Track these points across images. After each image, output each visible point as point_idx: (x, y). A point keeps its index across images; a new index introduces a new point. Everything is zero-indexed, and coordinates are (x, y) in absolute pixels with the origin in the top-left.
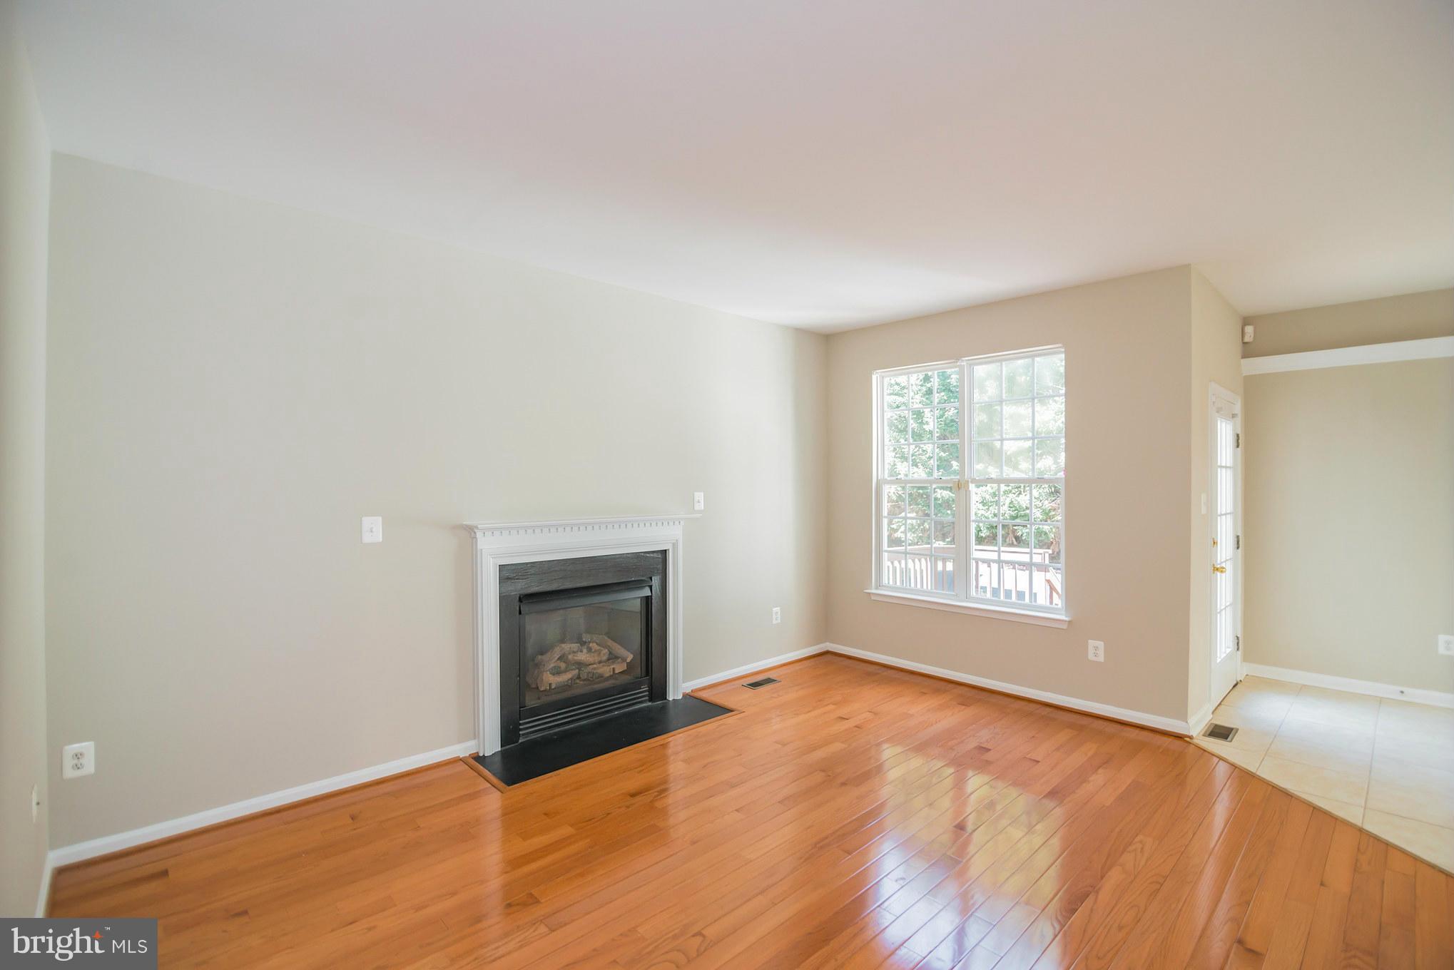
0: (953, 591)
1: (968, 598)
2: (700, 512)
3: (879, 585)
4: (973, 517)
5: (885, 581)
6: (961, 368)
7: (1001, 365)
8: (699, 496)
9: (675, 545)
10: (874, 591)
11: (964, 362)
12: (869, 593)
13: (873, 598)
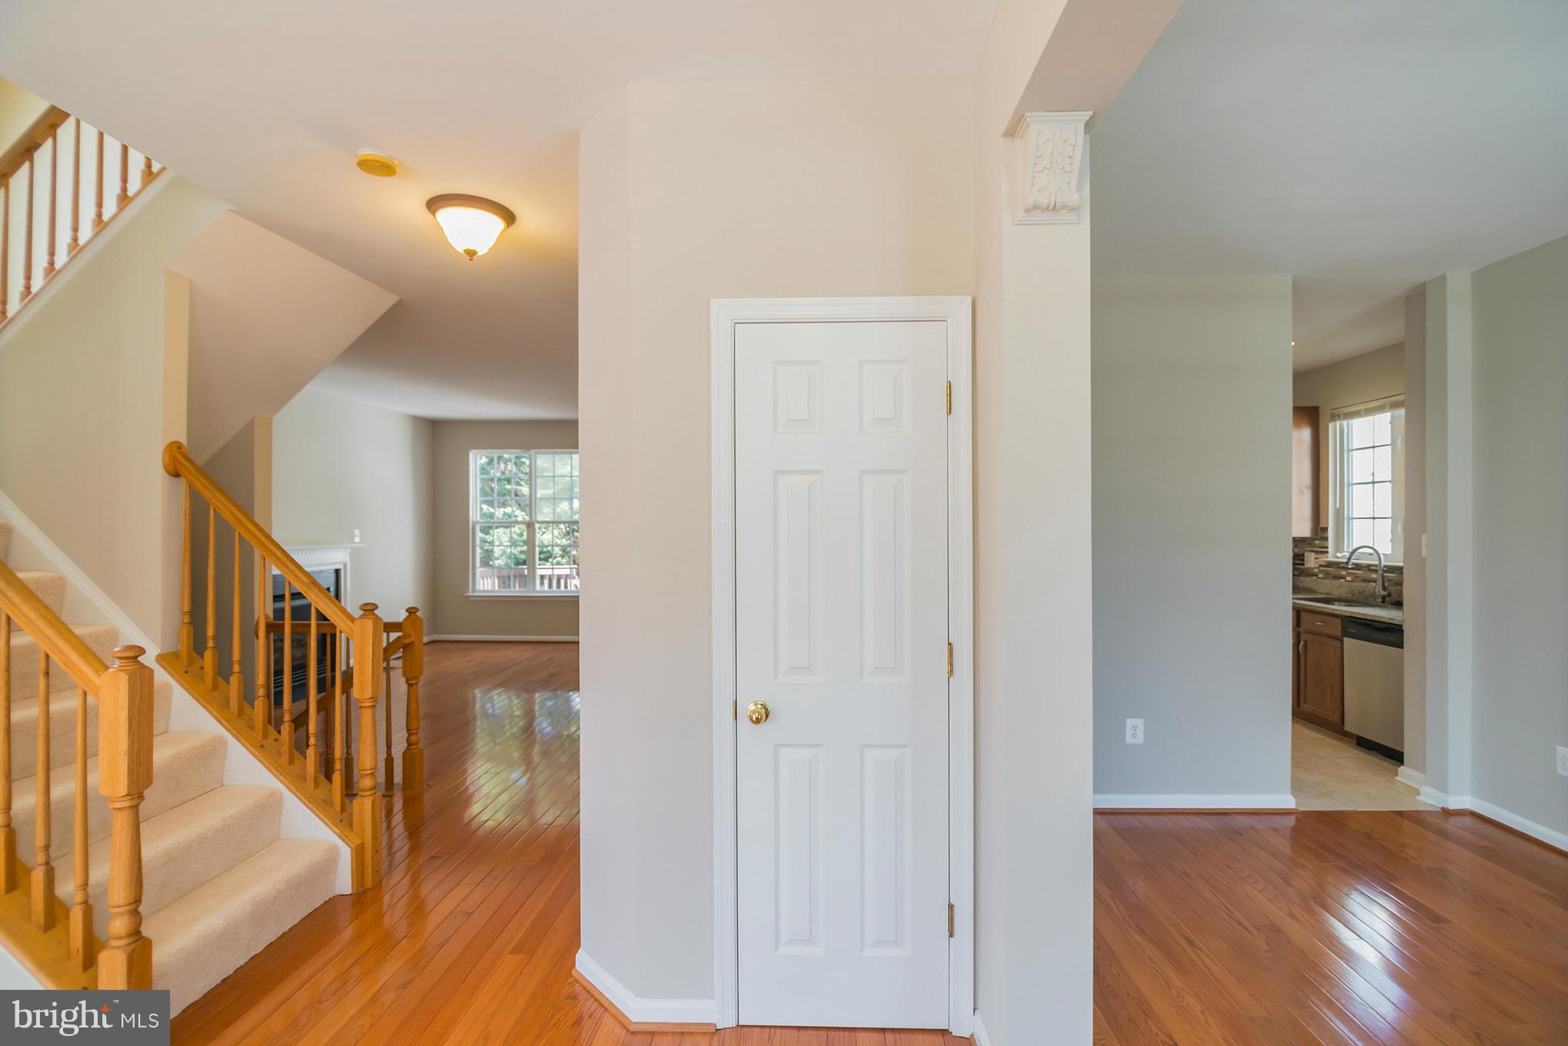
0: (525, 587)
1: (534, 590)
2: (358, 543)
3: (474, 590)
4: (537, 544)
5: (477, 588)
6: (531, 455)
7: (554, 457)
8: (357, 532)
9: (345, 566)
10: (470, 594)
11: (532, 452)
12: (467, 596)
13: (471, 599)
